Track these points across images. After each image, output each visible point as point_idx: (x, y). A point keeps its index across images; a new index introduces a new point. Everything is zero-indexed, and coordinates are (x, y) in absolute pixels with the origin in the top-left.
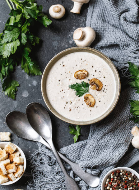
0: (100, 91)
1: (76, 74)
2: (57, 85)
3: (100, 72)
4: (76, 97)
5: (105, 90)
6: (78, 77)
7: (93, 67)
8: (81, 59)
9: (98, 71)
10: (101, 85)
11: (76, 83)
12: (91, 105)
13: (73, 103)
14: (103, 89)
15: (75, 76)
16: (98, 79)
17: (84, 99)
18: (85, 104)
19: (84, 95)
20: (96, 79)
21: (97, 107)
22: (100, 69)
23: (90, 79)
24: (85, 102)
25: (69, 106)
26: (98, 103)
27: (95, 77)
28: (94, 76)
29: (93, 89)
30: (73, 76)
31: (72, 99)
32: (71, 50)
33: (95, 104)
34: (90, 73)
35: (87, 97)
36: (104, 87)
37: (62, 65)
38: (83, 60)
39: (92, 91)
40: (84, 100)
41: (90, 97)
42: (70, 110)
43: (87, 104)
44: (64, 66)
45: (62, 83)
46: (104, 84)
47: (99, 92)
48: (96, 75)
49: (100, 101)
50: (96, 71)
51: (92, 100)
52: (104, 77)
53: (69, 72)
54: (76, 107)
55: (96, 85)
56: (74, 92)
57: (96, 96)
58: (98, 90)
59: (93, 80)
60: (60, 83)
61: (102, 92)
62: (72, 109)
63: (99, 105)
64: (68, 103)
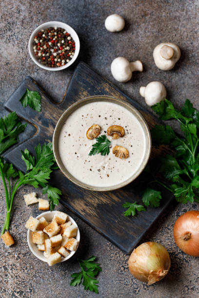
0: (125, 136)
1: (88, 135)
2: (76, 160)
3: (111, 116)
4: (104, 159)
5: (129, 132)
6: (93, 138)
7: (100, 116)
8: (83, 116)
9: (108, 117)
10: (122, 129)
11: (93, 146)
12: (126, 156)
13: (106, 166)
14: (126, 132)
15: (88, 138)
17: (114, 155)
18: (118, 159)
19: (111, 150)
20: (112, 126)
21: (133, 154)
23: (106, 131)
25: (104, 173)
26: (131, 150)
27: (109, 125)
28: (107, 124)
29: (116, 138)
30: (87, 139)
31: (101, 164)
32: (67, 113)
33: (128, 152)
34: (102, 125)
35: (116, 151)
36: (125, 128)
37: (67, 135)
38: (85, 115)
39: (114, 142)
40: (116, 156)
41: (118, 149)
42: (108, 176)
43: (120, 158)
44: (69, 135)
45: (81, 154)
46: (123, 125)
47: (124, 138)
48: (109, 122)
49: (132, 146)
50: (106, 118)
51: (123, 150)
52: (119, 119)
53: (80, 137)
54: (111, 169)
55: (117, 132)
56: (98, 156)
57: (125, 143)
58: (122, 136)
59: (110, 130)
60: (78, 155)
61: (127, 135)
62: (109, 173)
63: (134, 151)
64: (101, 169)
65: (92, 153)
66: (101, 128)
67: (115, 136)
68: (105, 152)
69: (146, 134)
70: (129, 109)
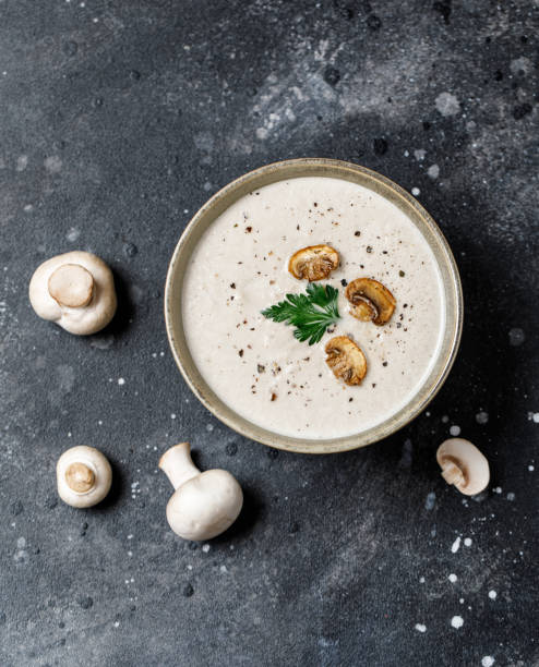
0: (387, 327)
1: (295, 262)
2: (225, 303)
3: (385, 253)
4: (293, 349)
5: (405, 323)
6: (301, 272)
7: (357, 234)
8: (316, 205)
9: (377, 250)
10: (391, 304)
11: (289, 296)
12: (353, 378)
13: (286, 369)
14: (396, 318)
15: (291, 270)
16: (377, 278)
17: (327, 356)
18: (330, 374)
19: (327, 338)
20: (371, 281)
21: (374, 385)
22: (386, 244)
23: (349, 281)
24: (331, 366)
25: (269, 382)
26: (377, 372)
27: (367, 273)
28: (362, 267)
29: (360, 318)
30: (286, 268)
31: (278, 356)
32: (278, 171)
33: (366, 373)
34: (348, 258)
35: (338, 349)
36: (400, 306)
37: (243, 226)
38: (322, 207)
39: (350, 322)
40: (328, 360)
41: (347, 348)
42: (274, 397)
43: (336, 373)
44: (249, 229)
45: (244, 296)
46: (401, 297)
47: (381, 329)
48: (371, 265)
49: (385, 364)
50: (369, 249)
51: (355, 358)
52: (402, 274)
53: (271, 253)
54: (294, 386)
55: (373, 302)
56: (285, 330)
57: (373, 346)
58: (378, 322)
59: (358, 285)
60: (236, 293)
61: (394, 329)
62: (282, 395)
63: (382, 379)
64: (268, 369)
65: (276, 313)
67: (361, 308)
68: (308, 331)
69: (442, 358)
70: (443, 267)
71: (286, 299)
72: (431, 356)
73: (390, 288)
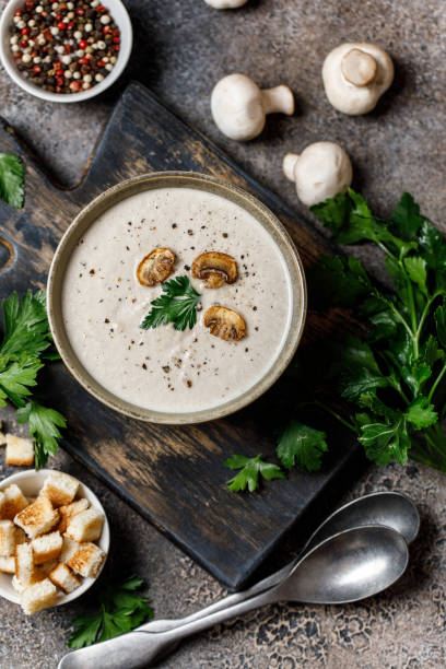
0: (240, 282)
1: (141, 274)
2: (108, 338)
3: (203, 227)
4: (181, 339)
5: (251, 270)
6: (153, 283)
7: (174, 226)
8: (130, 224)
9: (196, 230)
10: (231, 263)
11: (153, 303)
12: (238, 334)
13: (185, 358)
14: (242, 270)
15: (142, 283)
16: (208, 250)
17: (209, 329)
18: (218, 341)
19: (201, 317)
20: (206, 254)
21: (257, 329)
22: (200, 221)
23: (190, 265)
24: (216, 335)
25: (178, 376)
26: (253, 319)
27: (199, 251)
28: (193, 248)
29: (216, 286)
30: (138, 284)
31: (173, 352)
32: (88, 215)
33: (245, 324)
34: (179, 249)
35: (214, 319)
36: (239, 260)
37: (86, 273)
38: (136, 221)
39: (210, 297)
40: (212, 332)
41: (220, 314)
42: (189, 384)
43: (223, 338)
44: (92, 272)
45: (120, 323)
46: (235, 253)
47: (235, 286)
48: (199, 243)
49: (255, 309)
50: (190, 232)
51: (231, 318)
52: (225, 236)
53: (120, 280)
54: (199, 366)
55: (217, 269)
56: (165, 330)
57: (237, 301)
58: (232, 281)
59: (199, 264)
60: (114, 325)
61: (245, 279)
62: (194, 378)
63: (259, 321)
64: (172, 365)
65: (150, 322)
66: (176, 256)
67: (211, 279)
68: (183, 321)
69: (295, 280)
70: (252, 211)
71: (152, 306)
72: (284, 282)
73: (222, 251)
